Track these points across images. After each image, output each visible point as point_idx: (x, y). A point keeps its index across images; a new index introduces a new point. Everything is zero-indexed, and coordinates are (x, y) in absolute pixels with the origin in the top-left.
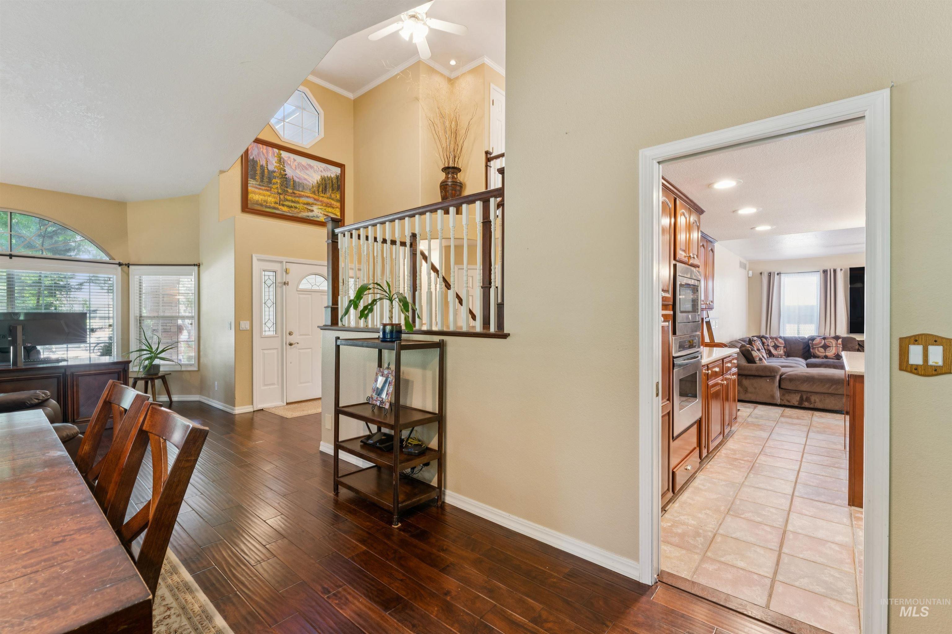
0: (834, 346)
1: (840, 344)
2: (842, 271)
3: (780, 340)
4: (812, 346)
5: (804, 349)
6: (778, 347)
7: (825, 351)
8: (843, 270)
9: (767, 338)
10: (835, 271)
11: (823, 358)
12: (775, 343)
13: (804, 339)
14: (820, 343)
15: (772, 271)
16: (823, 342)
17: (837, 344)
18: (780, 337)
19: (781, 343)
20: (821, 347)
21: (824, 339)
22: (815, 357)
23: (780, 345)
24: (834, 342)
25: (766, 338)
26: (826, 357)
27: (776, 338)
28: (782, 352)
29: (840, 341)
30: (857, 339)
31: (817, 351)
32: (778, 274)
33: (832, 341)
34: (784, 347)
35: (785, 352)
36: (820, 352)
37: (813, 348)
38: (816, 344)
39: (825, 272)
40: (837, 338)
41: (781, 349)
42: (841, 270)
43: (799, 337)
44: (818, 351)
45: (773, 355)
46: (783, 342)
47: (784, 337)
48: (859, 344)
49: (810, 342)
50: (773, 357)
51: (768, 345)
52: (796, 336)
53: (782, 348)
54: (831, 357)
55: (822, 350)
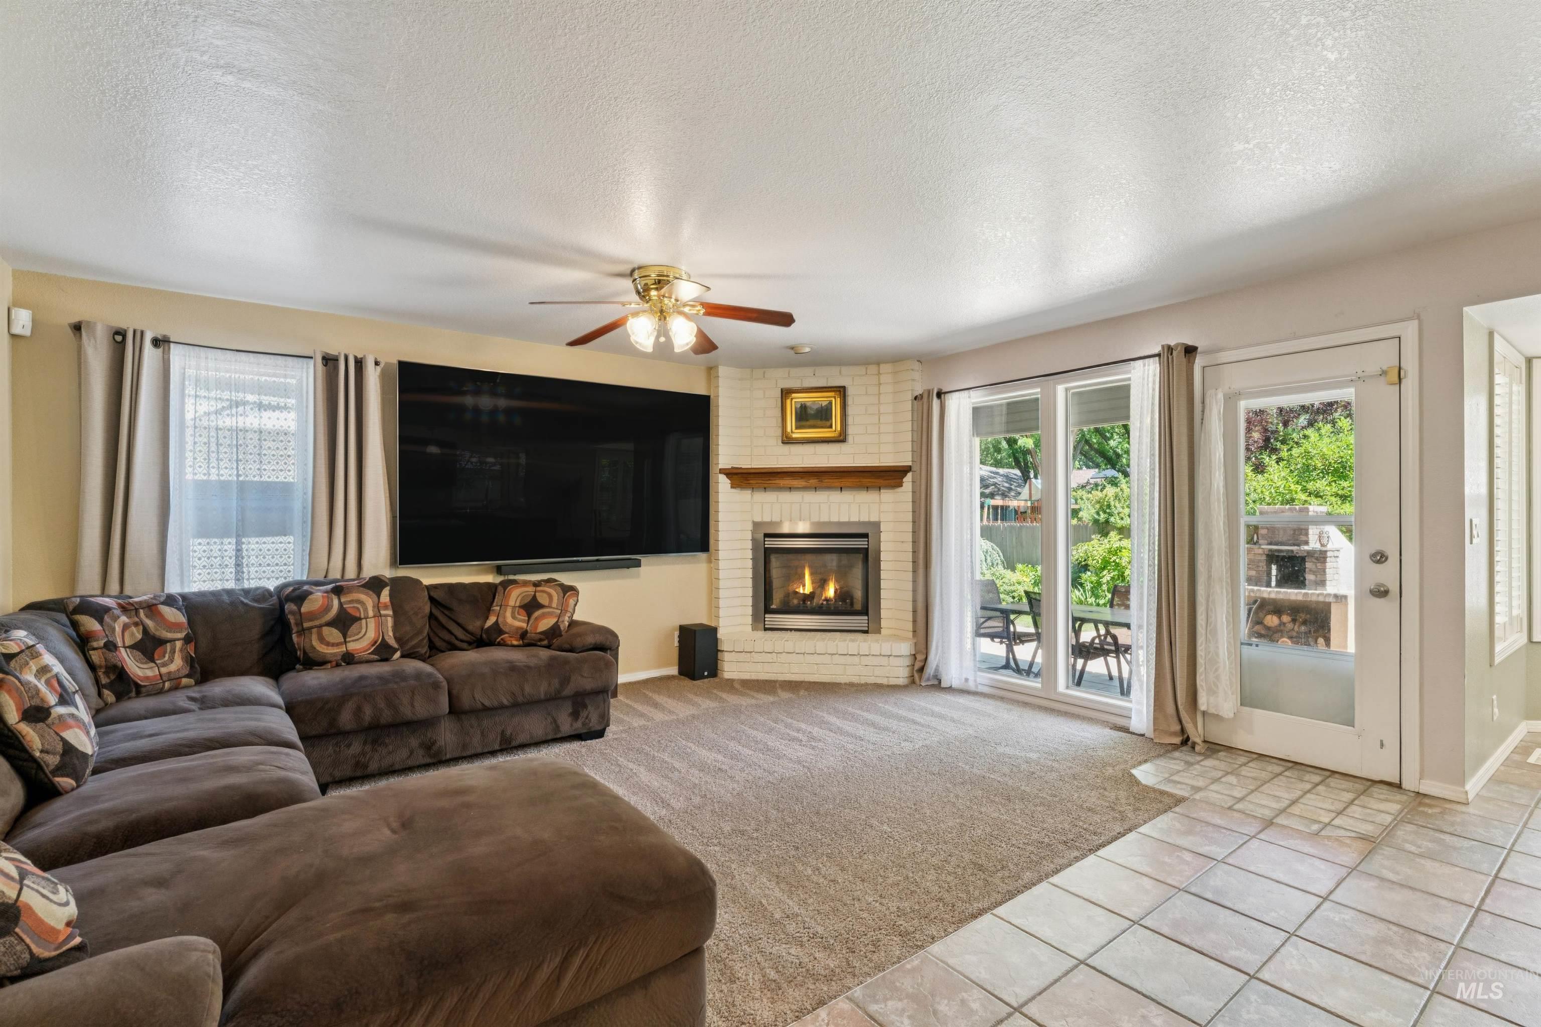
0: (371, 614)
1: (386, 608)
2: (379, 369)
3: (166, 610)
4: (299, 623)
5: (264, 635)
6: (162, 642)
7: (345, 636)
8: (382, 365)
9: (107, 610)
10: (360, 364)
11: (338, 665)
12: (145, 631)
13: (264, 595)
14: (328, 608)
15: (128, 323)
16: (336, 602)
17: (377, 607)
18: (170, 600)
19: (175, 627)
20: (329, 624)
21: (338, 591)
22: (312, 662)
23: (170, 636)
24: (368, 600)
25: (99, 613)
26: (349, 659)
27: (151, 608)
28: (177, 664)
29: (385, 593)
30: (427, 581)
31: (315, 643)
32: (156, 342)
33: (363, 597)
34: (187, 640)
35: (190, 661)
36: (328, 644)
37: (302, 632)
38: (312, 616)
39: (329, 361)
40: (375, 585)
41: (173, 652)
42: (377, 363)
43: (246, 592)
44: (321, 639)
45: (137, 686)
46: (182, 619)
47: (184, 597)
48: (432, 599)
49: (290, 607)
50: (138, 693)
51: (111, 646)
52: (231, 585)
53: (179, 644)
54: (365, 655)
55: (333, 634)
